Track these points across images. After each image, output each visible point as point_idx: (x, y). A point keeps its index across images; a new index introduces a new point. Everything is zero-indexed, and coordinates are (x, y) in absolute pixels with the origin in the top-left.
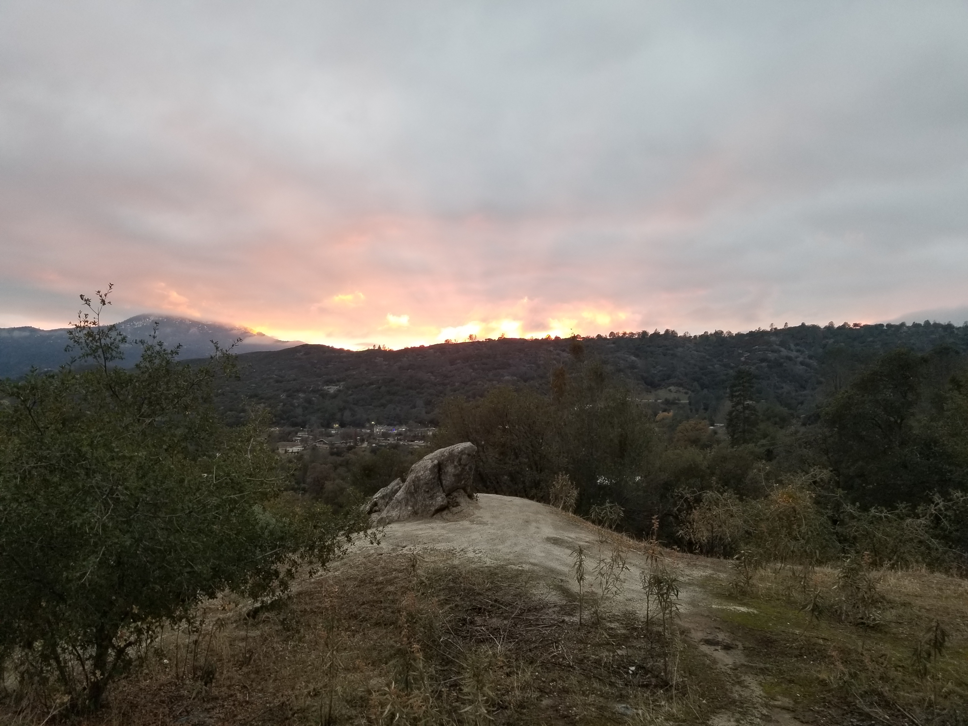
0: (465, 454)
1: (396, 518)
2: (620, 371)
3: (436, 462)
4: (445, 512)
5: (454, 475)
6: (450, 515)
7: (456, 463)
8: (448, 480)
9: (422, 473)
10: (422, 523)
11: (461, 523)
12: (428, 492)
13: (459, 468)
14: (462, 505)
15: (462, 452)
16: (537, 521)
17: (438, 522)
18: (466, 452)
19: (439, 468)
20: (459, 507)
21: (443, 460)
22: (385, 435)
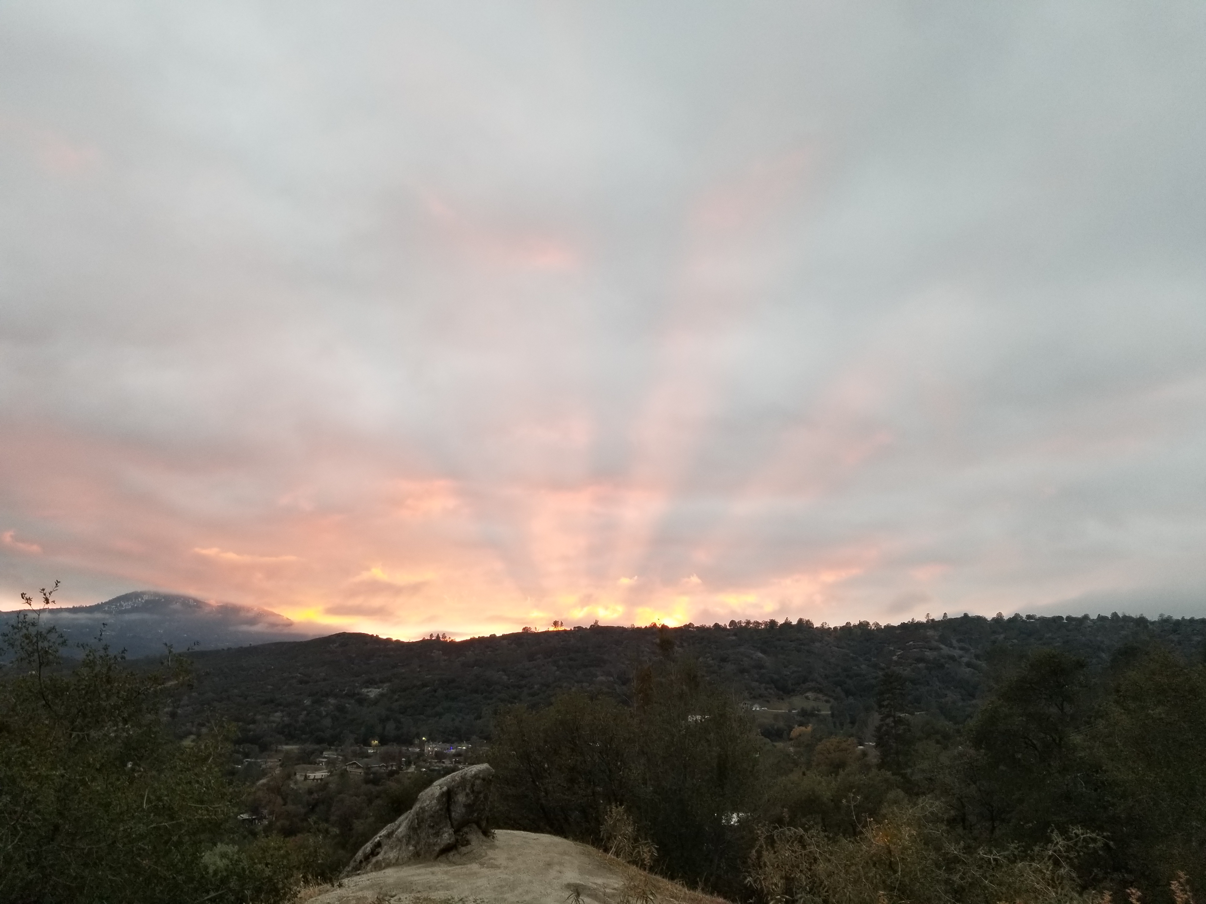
0: (479, 778)
1: (394, 861)
2: (743, 671)
3: (445, 789)
4: (452, 853)
5: (465, 806)
6: (457, 856)
7: (468, 790)
8: (458, 812)
9: (428, 802)
10: (423, 867)
11: (469, 866)
12: (433, 826)
13: (472, 797)
14: (473, 843)
15: (476, 776)
16: (561, 864)
17: (442, 865)
18: (481, 776)
19: (448, 796)
20: (469, 846)
21: (453, 786)
22: (439, 756)
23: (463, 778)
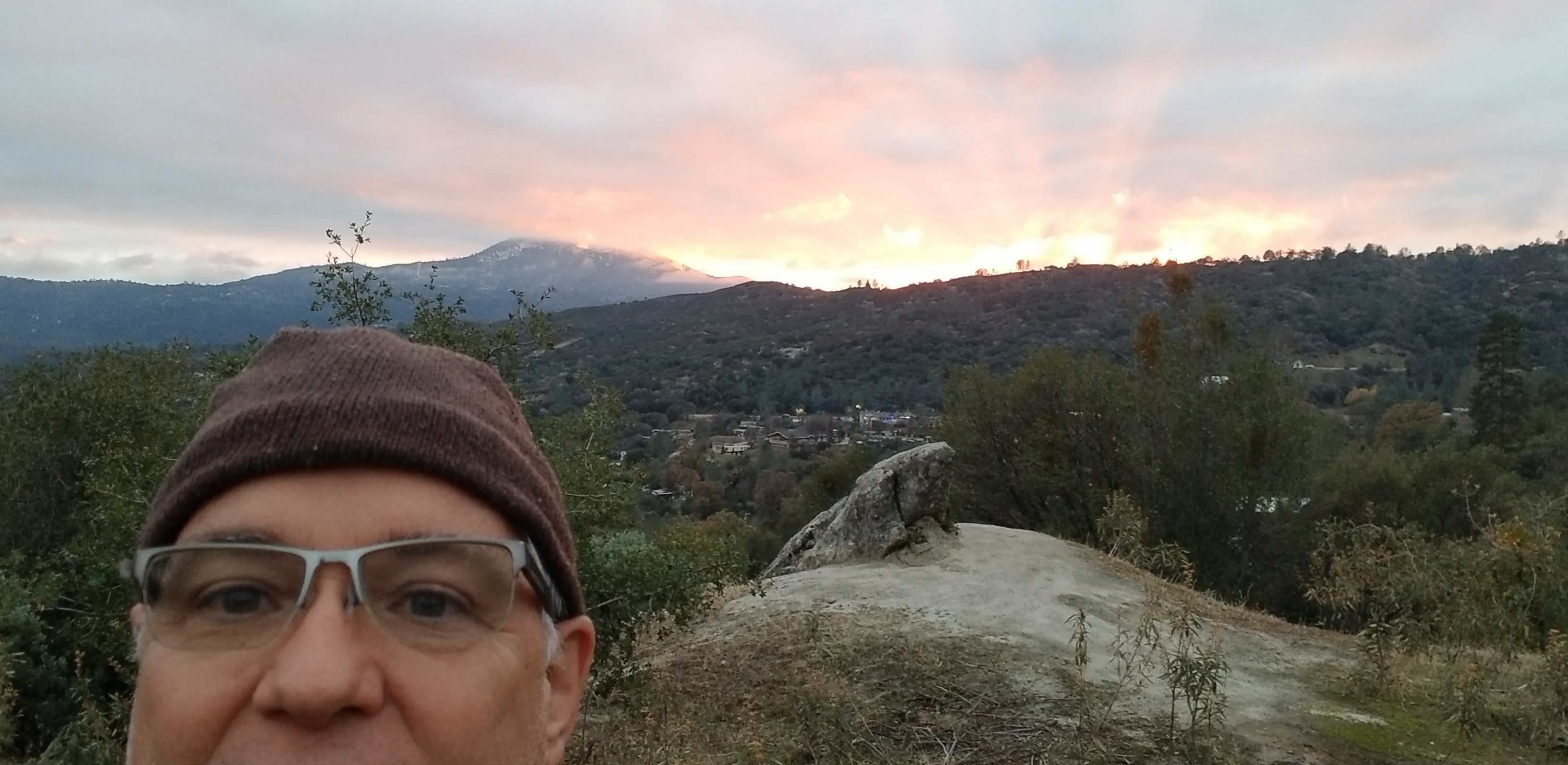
2: (1282, 317)
3: (890, 472)
4: (903, 551)
5: (919, 494)
6: (912, 555)
7: (920, 475)
8: (909, 501)
10: (869, 567)
11: (927, 568)
12: (878, 519)
13: (926, 483)
14: (930, 540)
15: (929, 458)
16: (1050, 569)
17: (892, 566)
18: (934, 457)
19: (894, 481)
20: (925, 544)
21: (901, 470)
22: (878, 427)
23: (914, 460)
